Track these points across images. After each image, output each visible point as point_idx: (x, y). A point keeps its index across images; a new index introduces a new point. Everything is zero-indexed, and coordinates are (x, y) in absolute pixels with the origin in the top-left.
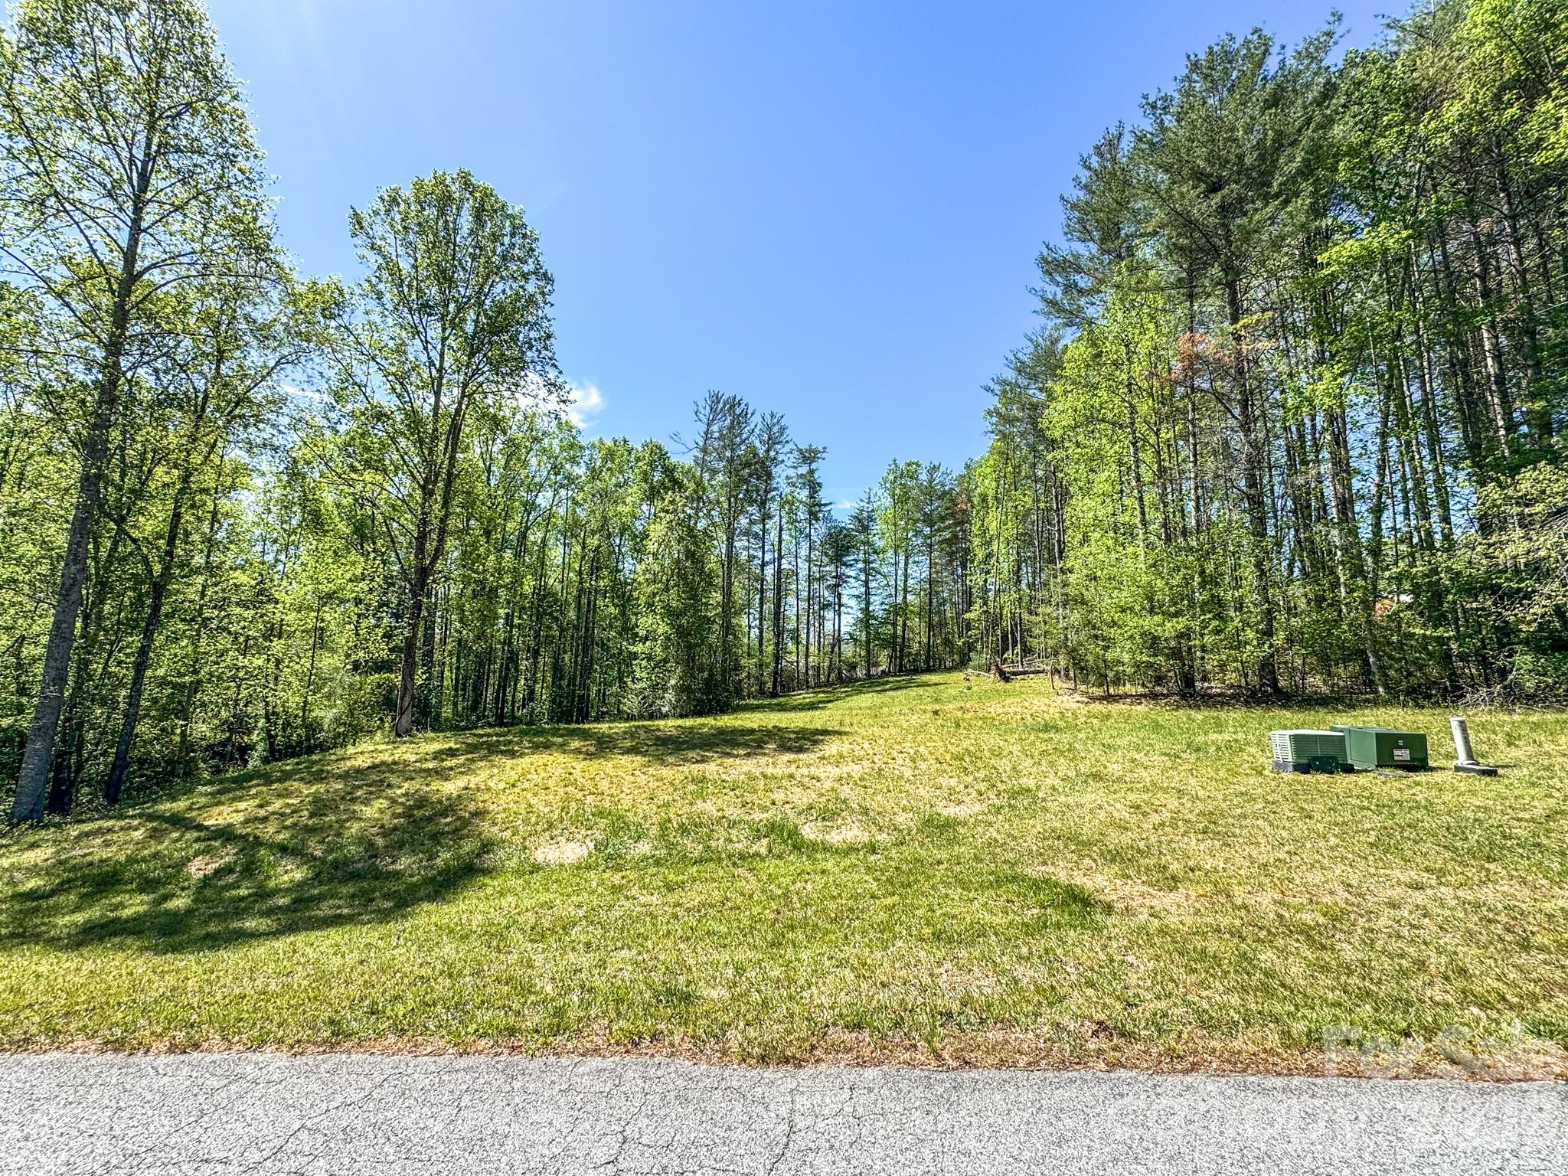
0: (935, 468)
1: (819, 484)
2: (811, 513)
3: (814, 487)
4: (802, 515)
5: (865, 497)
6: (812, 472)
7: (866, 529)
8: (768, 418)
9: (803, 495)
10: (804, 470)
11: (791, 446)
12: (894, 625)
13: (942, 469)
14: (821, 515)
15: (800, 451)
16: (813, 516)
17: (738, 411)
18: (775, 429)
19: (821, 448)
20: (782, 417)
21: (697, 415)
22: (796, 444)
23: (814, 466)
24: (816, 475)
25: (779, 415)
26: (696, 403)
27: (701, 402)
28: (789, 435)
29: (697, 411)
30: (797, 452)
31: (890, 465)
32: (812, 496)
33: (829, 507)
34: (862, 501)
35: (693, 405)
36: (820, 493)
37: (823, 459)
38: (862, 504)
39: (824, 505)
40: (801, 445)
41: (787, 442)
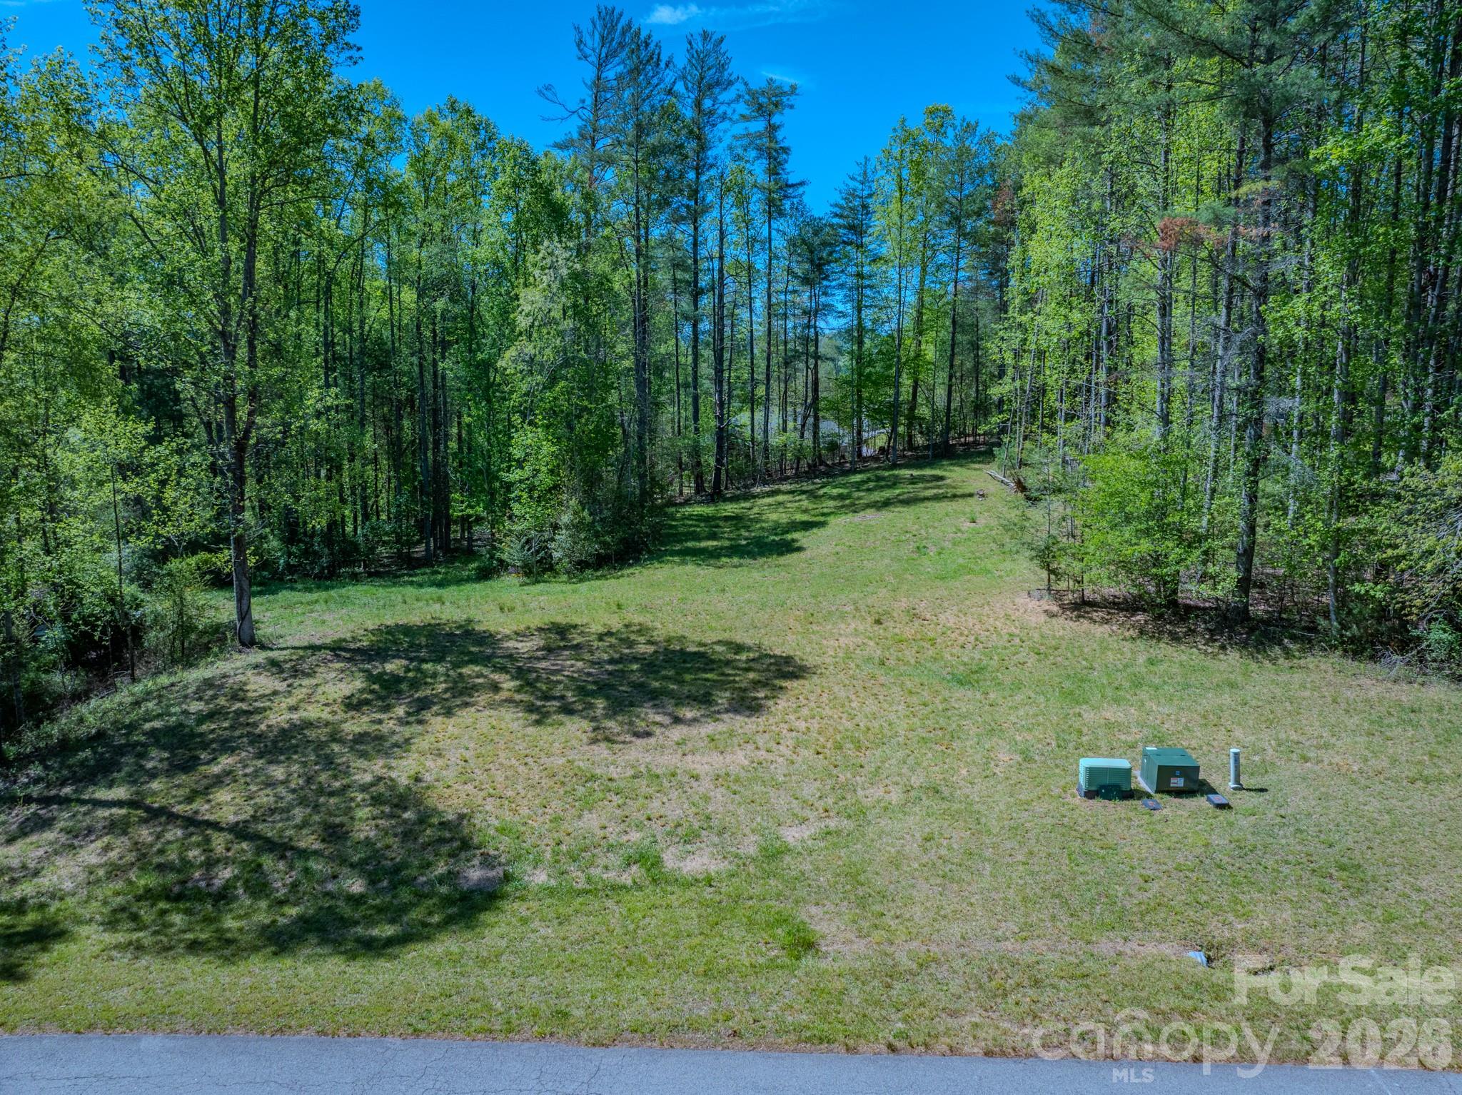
0: (970, 128)
1: (786, 150)
2: (770, 202)
3: (775, 156)
4: (757, 204)
5: (856, 171)
6: (772, 129)
7: (857, 229)
8: (699, 45)
9: (759, 170)
10: (758, 126)
11: (738, 88)
12: (897, 385)
13: (981, 130)
14: (787, 205)
15: (753, 94)
16: (774, 209)
17: (643, 54)
18: (711, 61)
19: (787, 89)
20: (722, 40)
21: (580, 50)
22: (746, 84)
23: (776, 119)
24: (780, 135)
25: (715, 37)
26: (577, 28)
27: (586, 26)
28: (734, 69)
29: (580, 43)
30: (747, 97)
31: (895, 130)
32: (773, 172)
33: (801, 190)
34: (853, 179)
35: (574, 32)
36: (786, 166)
37: (791, 107)
38: (853, 184)
39: (792, 186)
40: (754, 86)
41: (730, 83)
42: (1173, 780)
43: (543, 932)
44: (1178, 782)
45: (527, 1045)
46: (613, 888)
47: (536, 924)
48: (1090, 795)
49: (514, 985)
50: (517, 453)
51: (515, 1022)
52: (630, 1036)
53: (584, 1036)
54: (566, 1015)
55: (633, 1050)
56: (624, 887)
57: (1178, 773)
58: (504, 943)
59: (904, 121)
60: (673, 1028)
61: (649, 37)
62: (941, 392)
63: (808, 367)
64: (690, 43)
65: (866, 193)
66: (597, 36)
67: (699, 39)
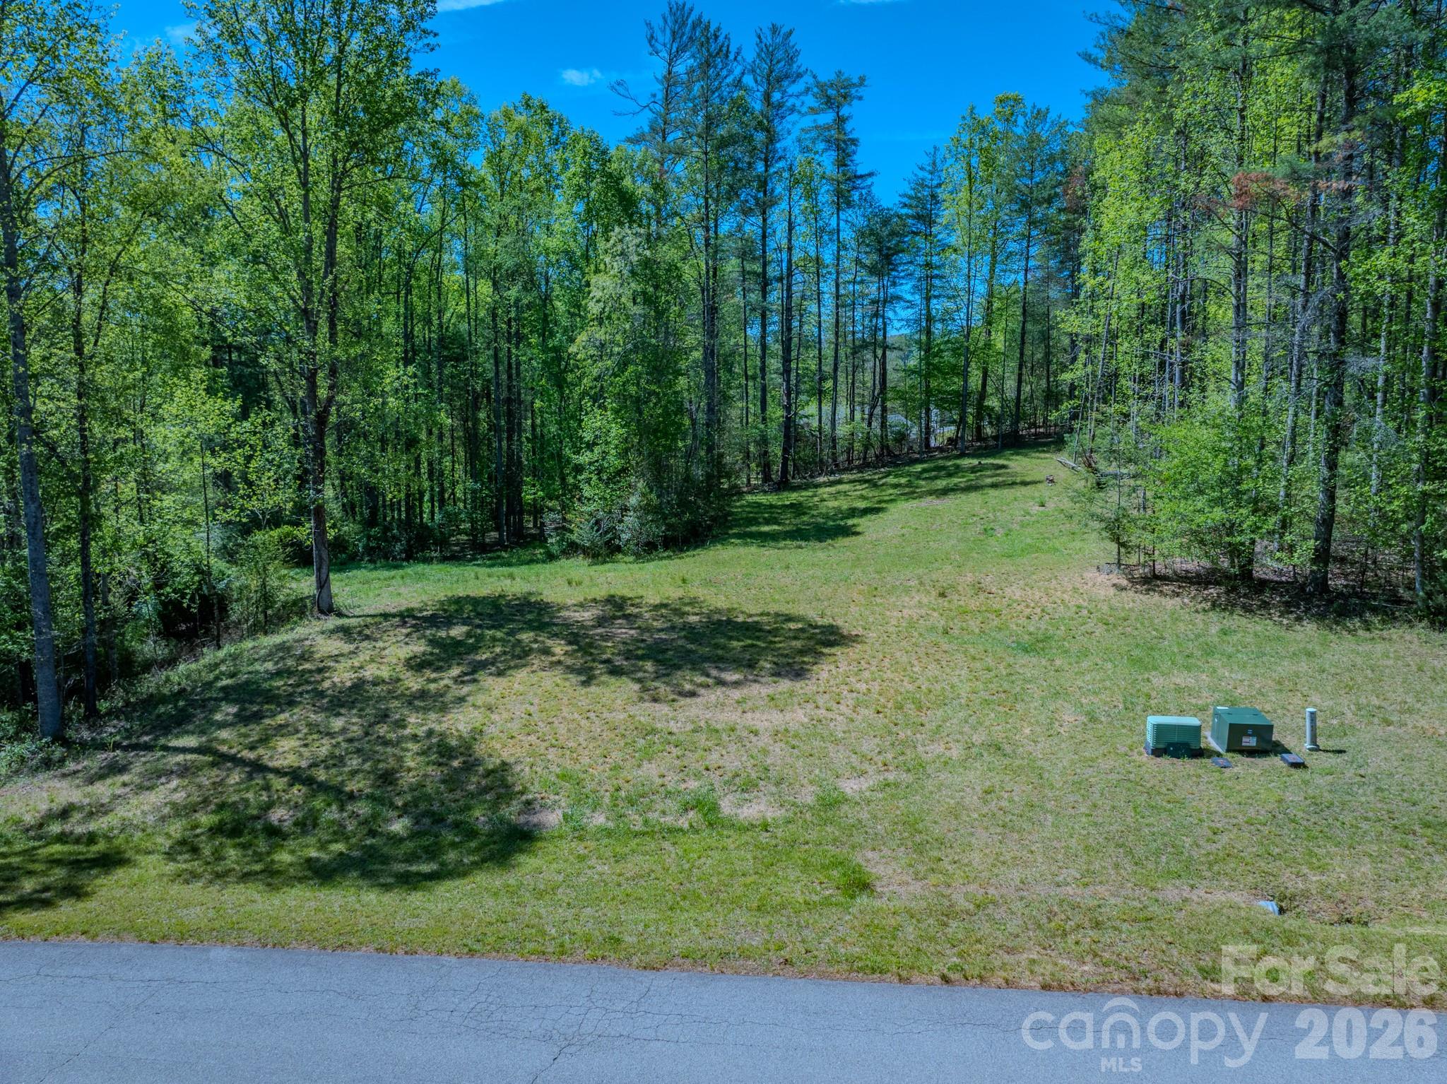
0: (1041, 115)
1: (854, 142)
2: (839, 193)
3: (843, 148)
4: (825, 195)
5: (926, 161)
6: (841, 121)
7: (927, 219)
8: (768, 39)
9: (827, 162)
10: (827, 118)
11: (807, 80)
12: (965, 375)
13: (1052, 116)
14: (856, 196)
15: (822, 87)
16: (842, 200)
17: (713, 47)
18: (780, 54)
19: (855, 80)
20: (791, 33)
21: (652, 46)
22: (815, 77)
23: (845, 111)
24: (848, 126)
25: (785, 30)
26: (648, 24)
27: (657, 22)
28: (802, 62)
29: (651, 39)
30: (815, 90)
31: (964, 118)
32: (841, 163)
33: (869, 181)
34: (922, 169)
35: (645, 28)
36: (855, 157)
37: (860, 98)
38: (921, 174)
39: (861, 177)
40: (823, 78)
41: (800, 76)
42: (1245, 739)
43: (599, 868)
44: (1250, 742)
45: (580, 966)
46: (670, 831)
47: (593, 862)
48: (1157, 752)
49: (569, 914)
50: (588, 437)
51: (568, 946)
52: (681, 961)
53: (635, 960)
54: (618, 941)
55: (685, 974)
56: (681, 830)
57: (1250, 732)
58: (561, 878)
59: (973, 109)
60: (724, 955)
61: (719, 29)
62: (1010, 384)
63: (875, 357)
64: (759, 37)
65: (935, 182)
66: (668, 32)
67: (768, 33)
